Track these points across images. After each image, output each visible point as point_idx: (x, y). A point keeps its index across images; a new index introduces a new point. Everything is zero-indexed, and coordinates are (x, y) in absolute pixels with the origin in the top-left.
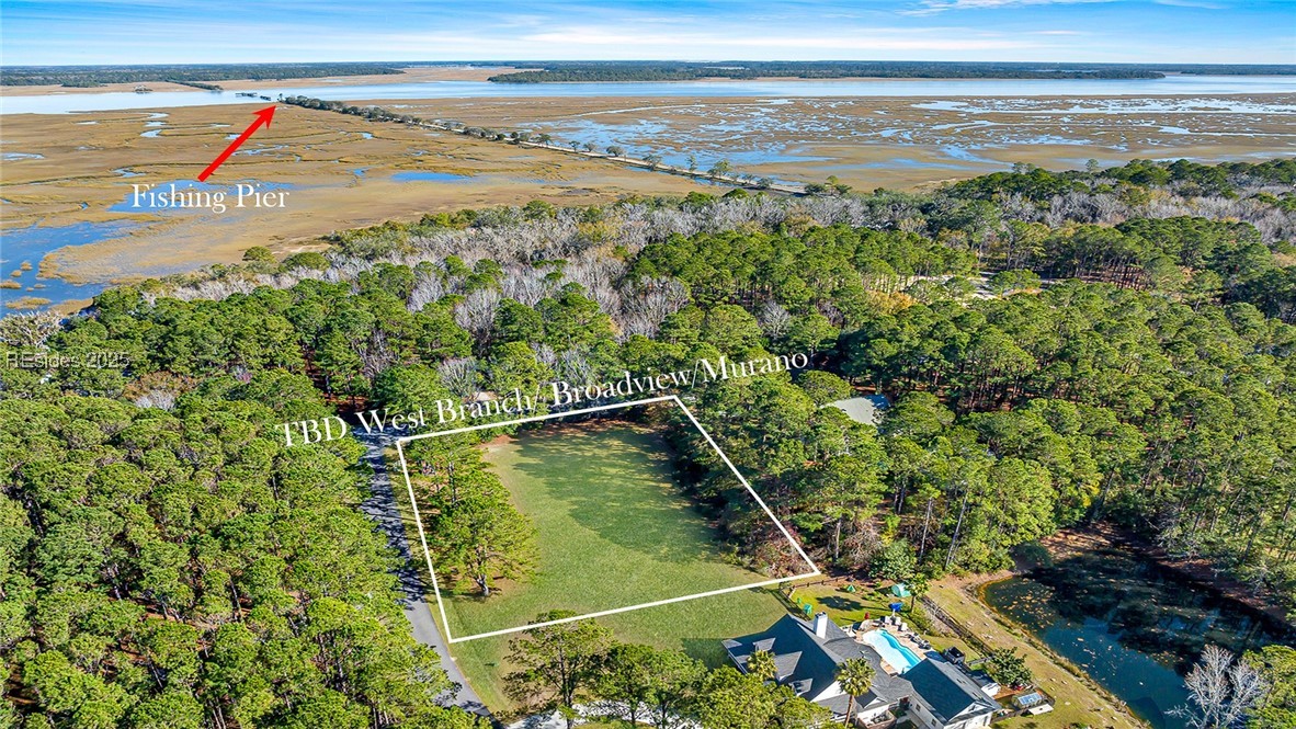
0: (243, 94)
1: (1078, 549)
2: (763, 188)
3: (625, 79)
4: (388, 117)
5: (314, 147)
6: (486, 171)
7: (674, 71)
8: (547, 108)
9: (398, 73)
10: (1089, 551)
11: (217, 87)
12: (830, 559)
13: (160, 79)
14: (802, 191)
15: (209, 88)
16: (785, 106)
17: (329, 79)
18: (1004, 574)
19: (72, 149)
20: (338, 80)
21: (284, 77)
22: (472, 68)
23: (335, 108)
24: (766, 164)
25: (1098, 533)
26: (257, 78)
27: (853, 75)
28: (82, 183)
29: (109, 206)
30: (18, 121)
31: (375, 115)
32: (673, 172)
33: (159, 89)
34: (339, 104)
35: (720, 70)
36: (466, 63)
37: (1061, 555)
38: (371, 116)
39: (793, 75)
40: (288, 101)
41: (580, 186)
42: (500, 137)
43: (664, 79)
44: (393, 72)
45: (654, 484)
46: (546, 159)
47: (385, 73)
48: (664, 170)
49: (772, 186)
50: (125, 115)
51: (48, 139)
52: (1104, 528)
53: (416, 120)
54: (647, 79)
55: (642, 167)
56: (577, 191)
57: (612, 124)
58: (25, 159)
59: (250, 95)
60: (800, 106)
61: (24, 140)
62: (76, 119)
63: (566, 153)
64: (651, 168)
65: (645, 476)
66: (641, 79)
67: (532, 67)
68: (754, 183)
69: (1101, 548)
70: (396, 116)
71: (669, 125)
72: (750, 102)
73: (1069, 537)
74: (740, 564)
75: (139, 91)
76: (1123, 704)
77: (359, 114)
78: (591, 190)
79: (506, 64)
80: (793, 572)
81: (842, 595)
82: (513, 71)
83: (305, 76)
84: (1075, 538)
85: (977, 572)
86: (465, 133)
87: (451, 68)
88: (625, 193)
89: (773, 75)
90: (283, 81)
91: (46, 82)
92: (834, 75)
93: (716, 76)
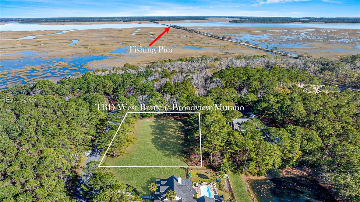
0: (163, 24)
1: (294, 174)
2: (285, 55)
3: (269, 22)
4: (194, 31)
5: (169, 39)
6: (208, 47)
7: (286, 20)
8: (239, 30)
9: (206, 19)
10: (297, 176)
11: (158, 22)
12: (209, 163)
13: (146, 20)
14: (296, 57)
15: (156, 23)
16: (313, 31)
17: (187, 21)
18: (263, 177)
19: (114, 37)
20: (189, 21)
21: (176, 20)
22: (228, 18)
23: (182, 28)
24: (292, 48)
25: (305, 171)
26: (169, 20)
27: (344, 22)
28: (109, 45)
29: (110, 51)
30: (107, 30)
31: (191, 31)
32: (261, 49)
33: (144, 23)
34: (183, 27)
35: (300, 20)
36: (226, 17)
37: (287, 175)
38: (190, 31)
39: (323, 22)
40: (172, 27)
41: (230, 52)
42: (219, 38)
43: (281, 22)
44: (205, 19)
45: (180, 135)
46: (227, 44)
47: (203, 19)
48: (259, 49)
49: (288, 55)
50: (131, 29)
51: (109, 35)
52: (308, 170)
53: (200, 32)
54: (275, 22)
55: (253, 47)
56: (229, 53)
57: (254, 35)
58: (102, 39)
59: (164, 25)
60: (318, 31)
61: (105, 35)
62: (120, 30)
63: (234, 42)
65: (180, 133)
66: (273, 22)
67: (244, 18)
68: (283, 53)
69: (303, 176)
70: (196, 31)
71: (271, 36)
72: (302, 29)
73: (293, 170)
74: (183, 160)
75: (139, 23)
77: (187, 30)
78: (233, 53)
79: (238, 17)
80: (197, 165)
81: (205, 174)
82: (239, 19)
83: (182, 20)
84: (295, 171)
85: (254, 175)
86: (211, 36)
87: (222, 18)
88: (242, 54)
89: (317, 22)
90: (175, 21)
91: (120, 21)
92: (337, 22)
93: (298, 22)
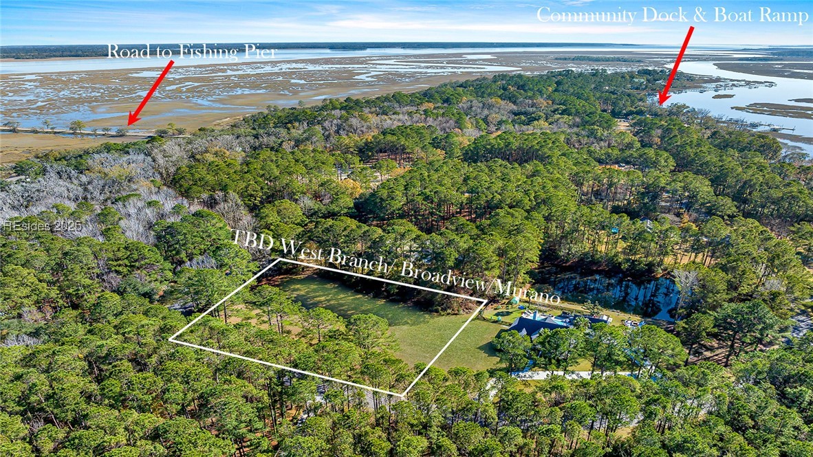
32: (35, 132)
48: (26, 131)
49: (128, 134)
55: (5, 131)
64: (14, 131)
76: (619, 311)
